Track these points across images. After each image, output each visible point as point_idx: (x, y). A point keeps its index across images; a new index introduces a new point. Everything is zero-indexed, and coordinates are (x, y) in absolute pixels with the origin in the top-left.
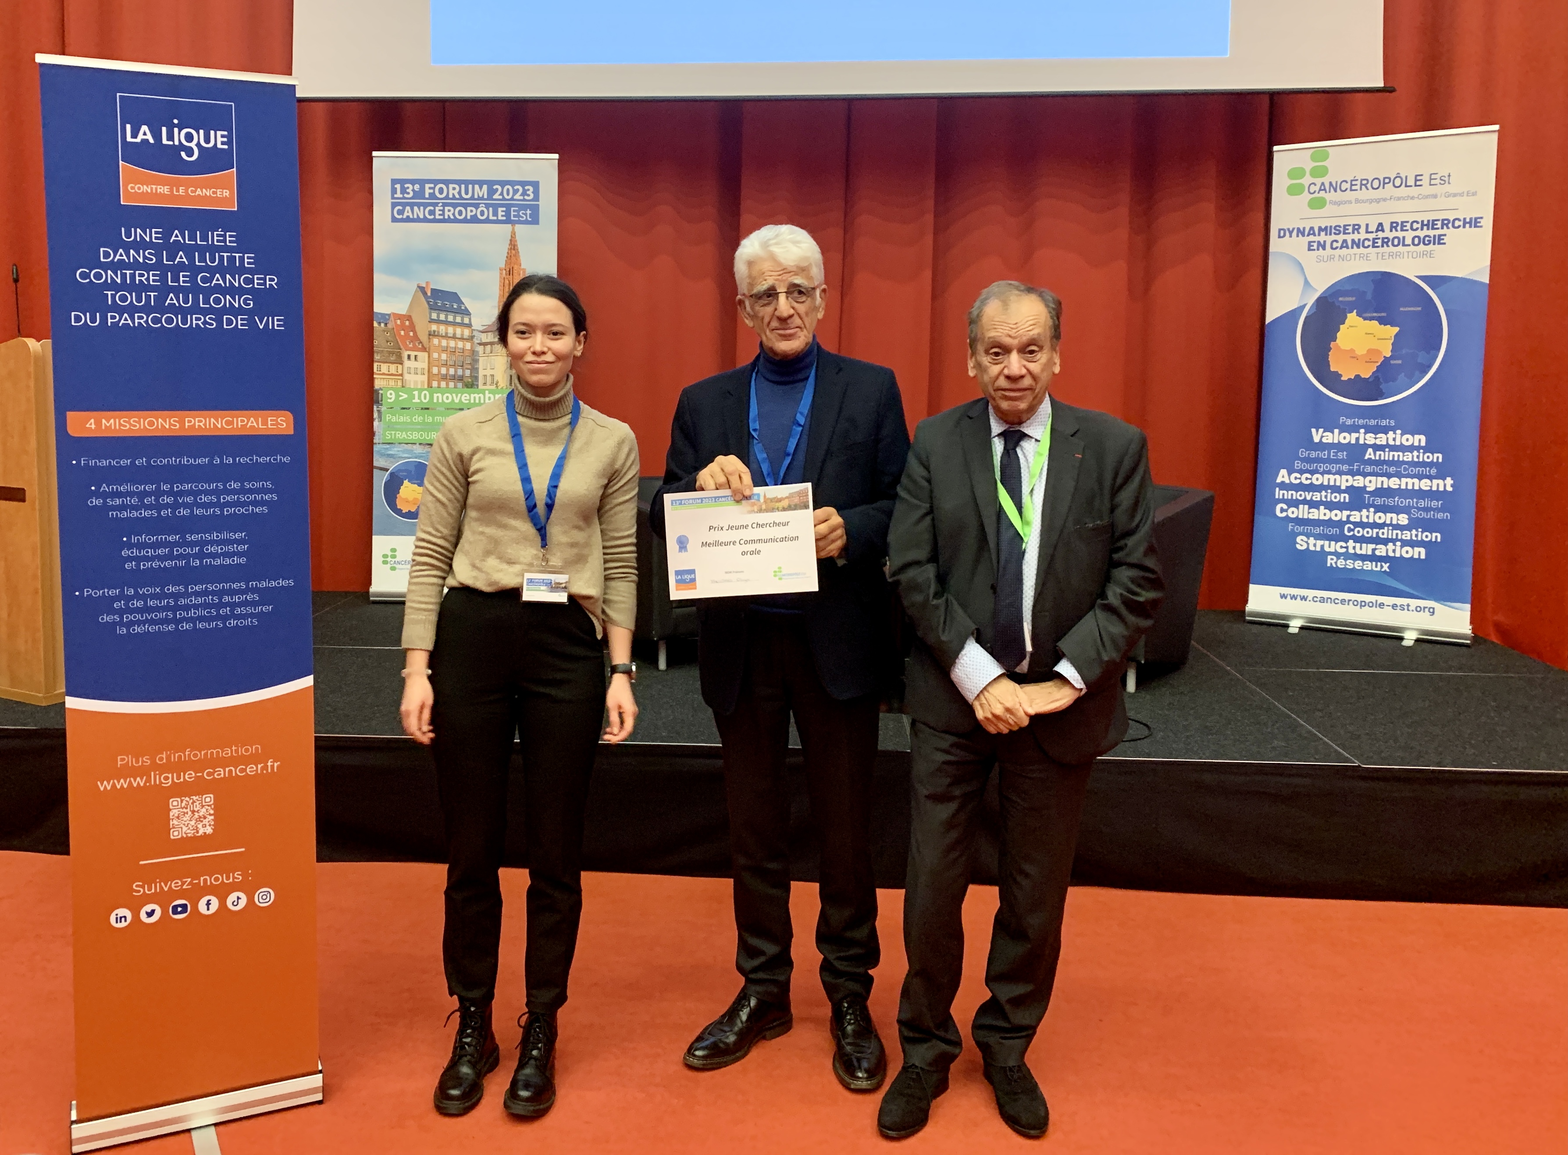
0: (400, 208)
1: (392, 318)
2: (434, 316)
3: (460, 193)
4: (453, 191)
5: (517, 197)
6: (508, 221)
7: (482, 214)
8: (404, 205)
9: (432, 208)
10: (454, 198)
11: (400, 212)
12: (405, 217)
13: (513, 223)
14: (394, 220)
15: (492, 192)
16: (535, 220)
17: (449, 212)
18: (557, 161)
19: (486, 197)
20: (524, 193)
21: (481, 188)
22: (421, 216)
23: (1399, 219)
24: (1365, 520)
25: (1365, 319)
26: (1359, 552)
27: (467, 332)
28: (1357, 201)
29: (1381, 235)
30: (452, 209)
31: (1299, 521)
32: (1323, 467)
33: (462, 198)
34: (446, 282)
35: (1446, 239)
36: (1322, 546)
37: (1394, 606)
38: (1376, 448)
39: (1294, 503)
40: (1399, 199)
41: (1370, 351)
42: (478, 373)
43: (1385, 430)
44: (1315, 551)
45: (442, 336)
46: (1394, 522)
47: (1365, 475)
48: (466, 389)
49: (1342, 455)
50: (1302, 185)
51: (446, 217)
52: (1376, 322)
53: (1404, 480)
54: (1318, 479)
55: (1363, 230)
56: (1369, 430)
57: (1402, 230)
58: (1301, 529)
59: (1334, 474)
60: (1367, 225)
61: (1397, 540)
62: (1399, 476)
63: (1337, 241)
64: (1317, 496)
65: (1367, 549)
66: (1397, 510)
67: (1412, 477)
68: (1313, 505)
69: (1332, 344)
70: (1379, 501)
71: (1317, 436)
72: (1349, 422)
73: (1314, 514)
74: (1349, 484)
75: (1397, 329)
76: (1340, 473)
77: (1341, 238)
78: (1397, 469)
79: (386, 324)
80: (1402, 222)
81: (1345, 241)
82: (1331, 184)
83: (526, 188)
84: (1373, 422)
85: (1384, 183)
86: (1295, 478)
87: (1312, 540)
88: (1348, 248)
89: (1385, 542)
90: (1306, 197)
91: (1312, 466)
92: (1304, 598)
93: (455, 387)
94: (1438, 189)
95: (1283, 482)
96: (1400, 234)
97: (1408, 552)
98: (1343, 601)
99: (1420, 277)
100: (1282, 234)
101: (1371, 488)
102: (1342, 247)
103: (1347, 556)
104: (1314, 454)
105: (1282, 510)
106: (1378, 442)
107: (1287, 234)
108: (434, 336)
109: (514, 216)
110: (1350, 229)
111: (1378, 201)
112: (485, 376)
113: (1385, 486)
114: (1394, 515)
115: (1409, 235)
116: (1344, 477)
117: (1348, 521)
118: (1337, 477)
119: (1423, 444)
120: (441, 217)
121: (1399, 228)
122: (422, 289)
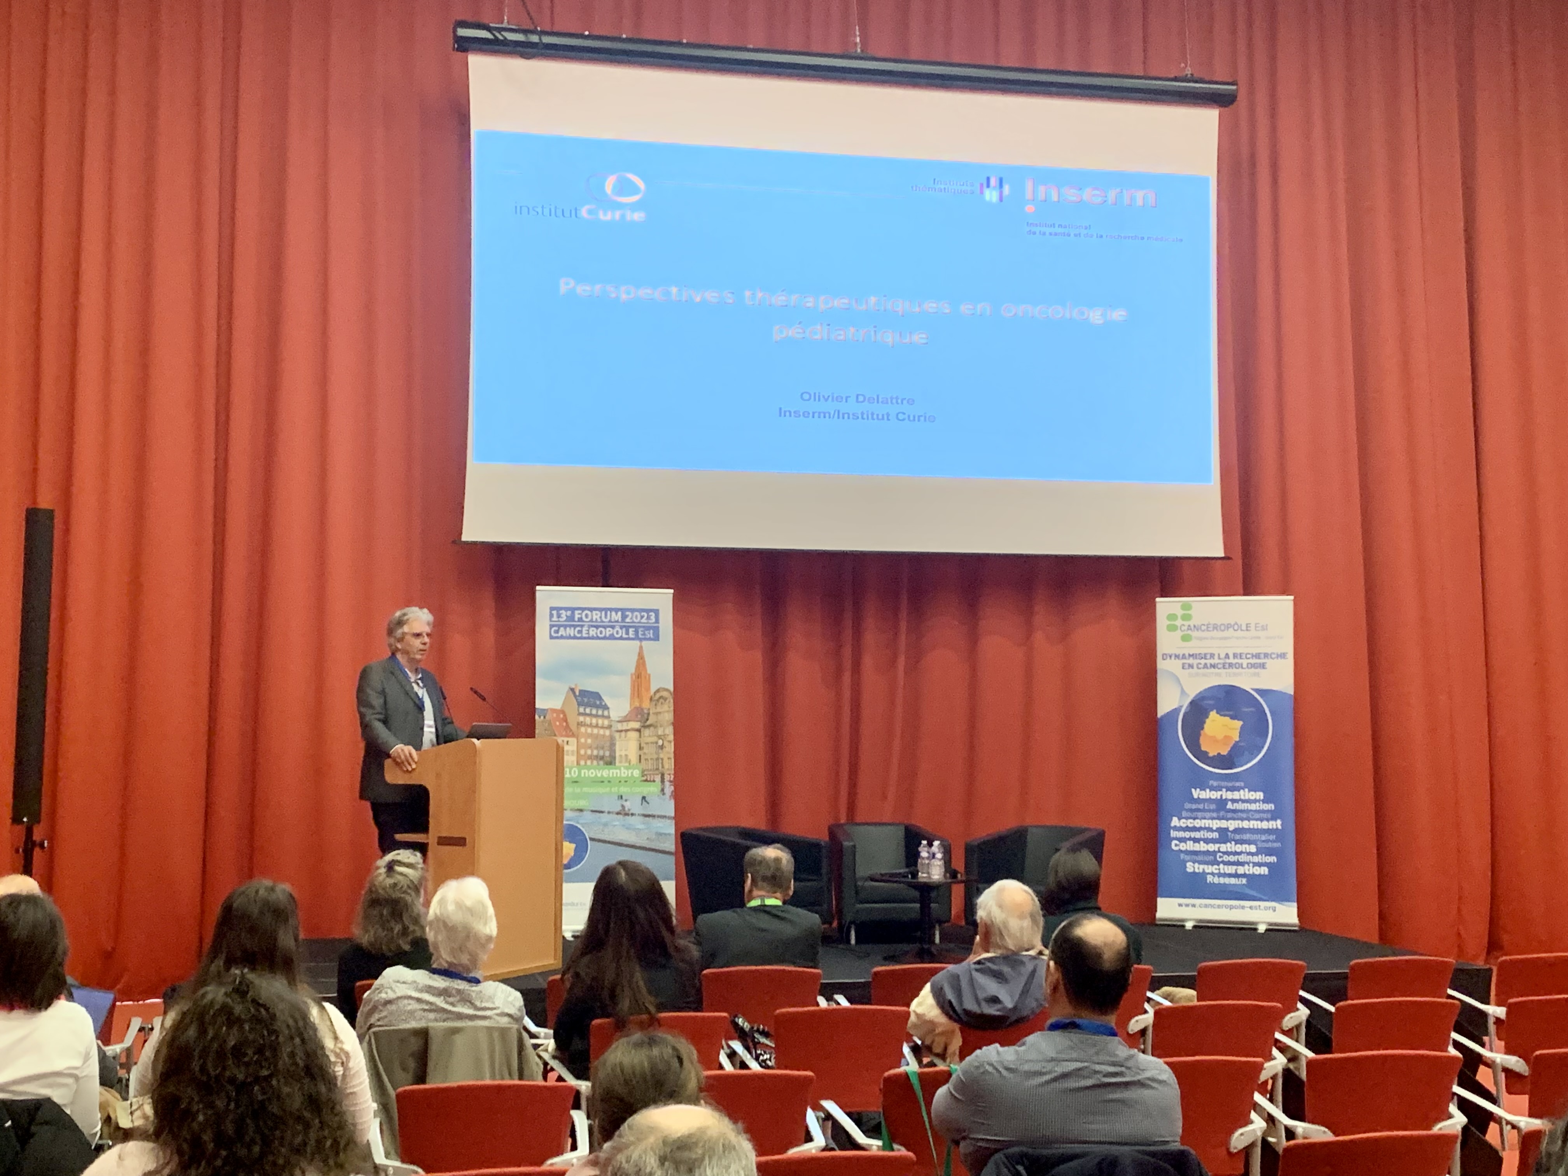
0: (556, 628)
1: (549, 711)
2: (581, 710)
3: (601, 617)
4: (596, 615)
5: (644, 620)
6: (636, 638)
7: (617, 633)
8: (559, 626)
9: (579, 628)
10: (596, 621)
11: (557, 632)
12: (559, 635)
13: (641, 640)
14: (552, 637)
15: (624, 617)
16: (656, 638)
17: (593, 631)
18: (672, 595)
19: (620, 620)
20: (648, 618)
21: (616, 614)
22: (572, 635)
23: (1238, 651)
24: (1229, 850)
25: (1221, 715)
26: (1227, 872)
27: (606, 722)
28: (1212, 638)
29: (1227, 661)
30: (594, 629)
31: (1187, 852)
32: (1200, 814)
33: (602, 622)
34: (590, 684)
35: (1267, 666)
36: (1204, 869)
37: (1251, 908)
38: (1234, 801)
39: (1182, 840)
40: (1237, 638)
41: (1226, 737)
42: (615, 753)
43: (1238, 789)
44: (1199, 873)
45: (588, 725)
46: (1248, 851)
47: (1227, 820)
48: (606, 766)
49: (1213, 807)
50: (1177, 627)
51: (591, 635)
52: (1228, 718)
53: (1252, 822)
54: (1198, 823)
55: (1216, 657)
56: (1228, 789)
57: (1241, 658)
58: (1187, 857)
59: (1208, 819)
60: (1219, 655)
61: (1250, 862)
62: (1249, 819)
63: (1200, 664)
64: (1197, 835)
65: (1231, 869)
66: (1249, 842)
67: (1257, 820)
68: (1196, 840)
69: (1202, 732)
70: (1238, 837)
71: (1196, 793)
72: (1215, 784)
73: (1197, 847)
74: (1218, 826)
75: (1240, 723)
76: (1213, 819)
77: (1203, 661)
78: (1247, 815)
79: (545, 717)
80: (1241, 654)
81: (1206, 664)
82: (1195, 626)
83: (650, 614)
84: (1230, 784)
85: (1228, 628)
86: (1183, 823)
87: (1196, 865)
88: (1207, 668)
89: (1242, 864)
90: (1179, 633)
91: (1194, 814)
92: (1194, 906)
93: (598, 764)
94: (1261, 634)
95: (1175, 826)
96: (1240, 661)
97: (1258, 871)
98: (1219, 907)
99: (1252, 689)
100: (1165, 657)
101: (1231, 829)
102: (1204, 668)
103: (1220, 875)
104: (1194, 806)
105: (1176, 845)
106: (1235, 797)
107: (1169, 658)
108: (582, 726)
109: (642, 635)
110: (1208, 656)
111: (1225, 638)
112: (621, 756)
113: (1241, 827)
114: (1247, 846)
115: (1245, 662)
116: (1215, 821)
117: (1219, 851)
118: (1210, 821)
119: (1262, 798)
120: (587, 636)
121: (1239, 656)
122: (572, 690)
